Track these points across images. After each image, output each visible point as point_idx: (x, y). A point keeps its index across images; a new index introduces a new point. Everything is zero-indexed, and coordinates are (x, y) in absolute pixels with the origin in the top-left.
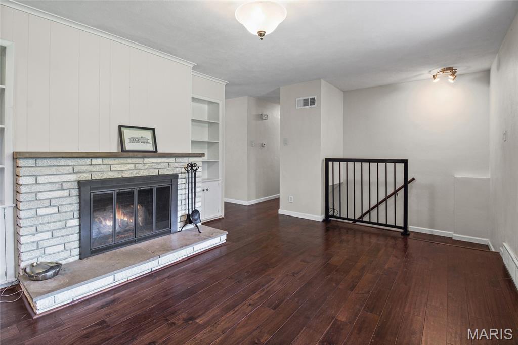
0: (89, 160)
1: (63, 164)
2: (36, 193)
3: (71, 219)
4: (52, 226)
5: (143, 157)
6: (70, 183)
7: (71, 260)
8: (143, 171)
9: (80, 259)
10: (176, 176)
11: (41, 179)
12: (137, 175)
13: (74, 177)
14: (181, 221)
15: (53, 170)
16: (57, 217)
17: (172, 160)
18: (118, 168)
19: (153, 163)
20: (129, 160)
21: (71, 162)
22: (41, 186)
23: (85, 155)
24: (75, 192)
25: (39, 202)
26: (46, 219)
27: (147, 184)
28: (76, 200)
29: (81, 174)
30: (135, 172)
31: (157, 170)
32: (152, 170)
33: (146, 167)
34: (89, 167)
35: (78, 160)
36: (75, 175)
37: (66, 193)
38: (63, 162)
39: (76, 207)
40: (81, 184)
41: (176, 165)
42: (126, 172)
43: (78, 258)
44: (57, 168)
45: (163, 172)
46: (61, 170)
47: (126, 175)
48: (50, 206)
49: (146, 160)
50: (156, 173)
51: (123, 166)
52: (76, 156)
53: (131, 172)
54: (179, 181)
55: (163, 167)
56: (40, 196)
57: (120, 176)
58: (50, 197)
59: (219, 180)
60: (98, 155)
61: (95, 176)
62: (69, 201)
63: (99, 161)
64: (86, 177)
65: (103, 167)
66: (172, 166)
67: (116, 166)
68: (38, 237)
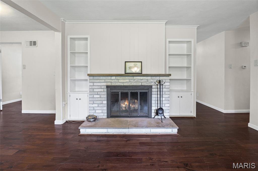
0: (110, 77)
1: (101, 79)
2: (93, 89)
3: (104, 101)
4: (98, 102)
5: (133, 76)
6: (104, 86)
7: (104, 117)
8: (133, 83)
9: (107, 118)
10: (151, 87)
11: (95, 84)
12: (130, 85)
13: (105, 84)
14: (154, 113)
15: (98, 81)
16: (99, 99)
17: (149, 78)
18: (122, 81)
19: (138, 79)
20: (127, 78)
21: (104, 78)
22: (95, 87)
23: (108, 75)
24: (105, 90)
25: (94, 92)
26: (96, 99)
27: (135, 89)
28: (105, 93)
29: (107, 83)
30: (130, 83)
31: (141, 83)
32: (138, 83)
33: (135, 81)
34: (110, 80)
35: (107, 77)
36: (106, 83)
37: (102, 90)
38: (101, 78)
39: (106, 96)
40: (108, 87)
41: (152, 80)
42: (125, 83)
43: (106, 117)
44: (99, 80)
45: (143, 84)
46: (101, 81)
47: (125, 84)
48: (97, 94)
49: (135, 78)
50: (140, 84)
51: (124, 80)
52: (105, 75)
53: (128, 83)
54: (153, 90)
55: (144, 81)
56: (95, 90)
57: (123, 85)
58: (97, 91)
59: (191, 92)
60: (113, 75)
61: (113, 84)
62: (103, 93)
63: (114, 78)
64: (109, 84)
65: (116, 80)
66: (149, 81)
67: (121, 80)
68: (94, 105)
